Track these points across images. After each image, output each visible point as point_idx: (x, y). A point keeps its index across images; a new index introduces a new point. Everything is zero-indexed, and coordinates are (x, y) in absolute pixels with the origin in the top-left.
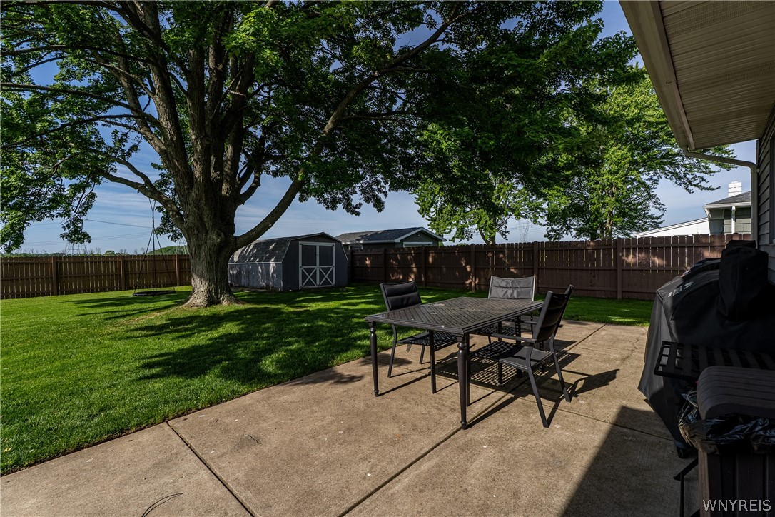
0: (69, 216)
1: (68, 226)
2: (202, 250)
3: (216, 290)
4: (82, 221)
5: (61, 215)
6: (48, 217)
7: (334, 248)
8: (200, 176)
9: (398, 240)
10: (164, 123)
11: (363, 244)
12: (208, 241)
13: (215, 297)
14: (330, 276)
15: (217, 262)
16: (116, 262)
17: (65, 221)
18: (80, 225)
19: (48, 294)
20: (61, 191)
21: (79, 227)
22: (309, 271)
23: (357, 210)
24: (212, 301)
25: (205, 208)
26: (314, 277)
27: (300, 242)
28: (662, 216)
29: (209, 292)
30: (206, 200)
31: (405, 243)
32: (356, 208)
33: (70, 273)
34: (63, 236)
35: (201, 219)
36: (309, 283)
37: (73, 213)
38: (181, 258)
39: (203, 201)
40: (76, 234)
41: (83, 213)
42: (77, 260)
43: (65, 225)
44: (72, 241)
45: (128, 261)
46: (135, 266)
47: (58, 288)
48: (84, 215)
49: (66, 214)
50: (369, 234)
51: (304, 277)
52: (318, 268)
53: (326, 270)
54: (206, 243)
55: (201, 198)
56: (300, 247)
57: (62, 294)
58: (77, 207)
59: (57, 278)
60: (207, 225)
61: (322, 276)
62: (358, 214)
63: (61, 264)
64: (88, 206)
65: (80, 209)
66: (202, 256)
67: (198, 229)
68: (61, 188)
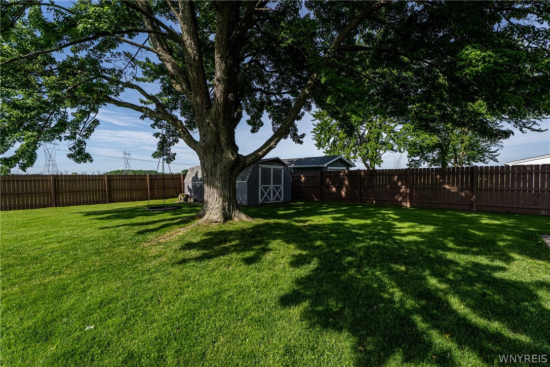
0: (75, 138)
1: (74, 148)
2: (218, 168)
3: (229, 206)
4: (85, 143)
5: (67, 138)
6: (57, 138)
7: (283, 170)
8: (221, 96)
9: (325, 165)
10: (188, 42)
11: (293, 168)
12: (224, 160)
13: (228, 213)
14: (280, 193)
15: (230, 180)
16: (102, 180)
17: (71, 143)
18: (84, 147)
19: (48, 206)
20: (64, 118)
21: (83, 149)
22: (266, 189)
23: (301, 139)
24: (227, 217)
25: (222, 127)
26: (269, 194)
27: (260, 165)
28: (497, 150)
29: (224, 209)
30: (224, 120)
31: (329, 168)
32: (300, 138)
33: (66, 189)
34: (70, 156)
35: (218, 138)
36: (277, 198)
37: (78, 136)
38: (152, 177)
39: (221, 121)
40: (80, 155)
41: (86, 136)
42: (72, 178)
43: (71, 146)
44: (77, 161)
45: (111, 180)
46: (116, 184)
47: (56, 202)
48: (87, 138)
49: (72, 137)
50: (295, 160)
51: (263, 194)
52: (272, 186)
53: (277, 188)
54: (221, 161)
55: (219, 118)
56: (260, 169)
57: (59, 206)
58: (81, 131)
59: (55, 193)
60: (223, 144)
61: (274, 193)
62: (301, 143)
63: (58, 181)
64: (90, 130)
65: (84, 133)
66: (217, 174)
67: (215, 148)
68: (65, 116)
